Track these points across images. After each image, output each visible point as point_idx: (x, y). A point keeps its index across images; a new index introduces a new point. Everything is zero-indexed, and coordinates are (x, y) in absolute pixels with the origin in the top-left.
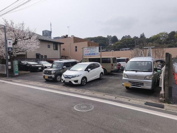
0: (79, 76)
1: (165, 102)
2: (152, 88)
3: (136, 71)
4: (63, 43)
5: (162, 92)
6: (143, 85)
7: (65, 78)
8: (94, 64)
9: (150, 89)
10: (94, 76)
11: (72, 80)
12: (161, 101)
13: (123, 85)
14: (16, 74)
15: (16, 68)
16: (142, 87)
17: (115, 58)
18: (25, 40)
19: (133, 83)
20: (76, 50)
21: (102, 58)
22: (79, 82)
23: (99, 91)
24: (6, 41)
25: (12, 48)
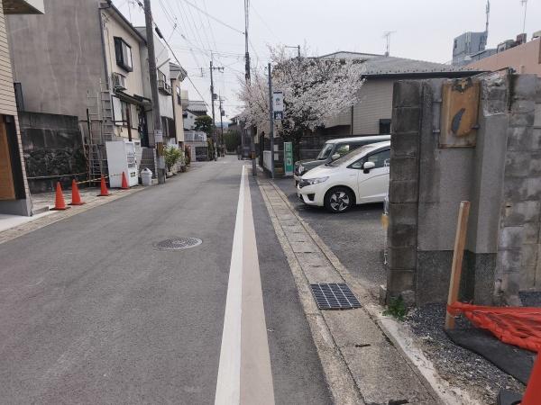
11: (305, 192)
14: (288, 174)
15: (288, 160)
22: (319, 200)
24: (271, 98)
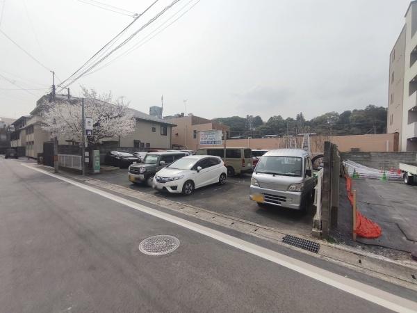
0: (179, 179)
1: (321, 237)
2: (300, 206)
3: (274, 174)
4: (176, 126)
5: (318, 217)
6: (285, 201)
7: (158, 180)
8: (209, 158)
9: (297, 208)
10: (208, 179)
11: (168, 185)
12: (314, 235)
13: (251, 199)
14: (96, 171)
16: (282, 204)
17: (249, 150)
18: (111, 118)
19: (268, 196)
20: (195, 137)
21: (227, 150)
23: (208, 208)
25: (92, 131)
